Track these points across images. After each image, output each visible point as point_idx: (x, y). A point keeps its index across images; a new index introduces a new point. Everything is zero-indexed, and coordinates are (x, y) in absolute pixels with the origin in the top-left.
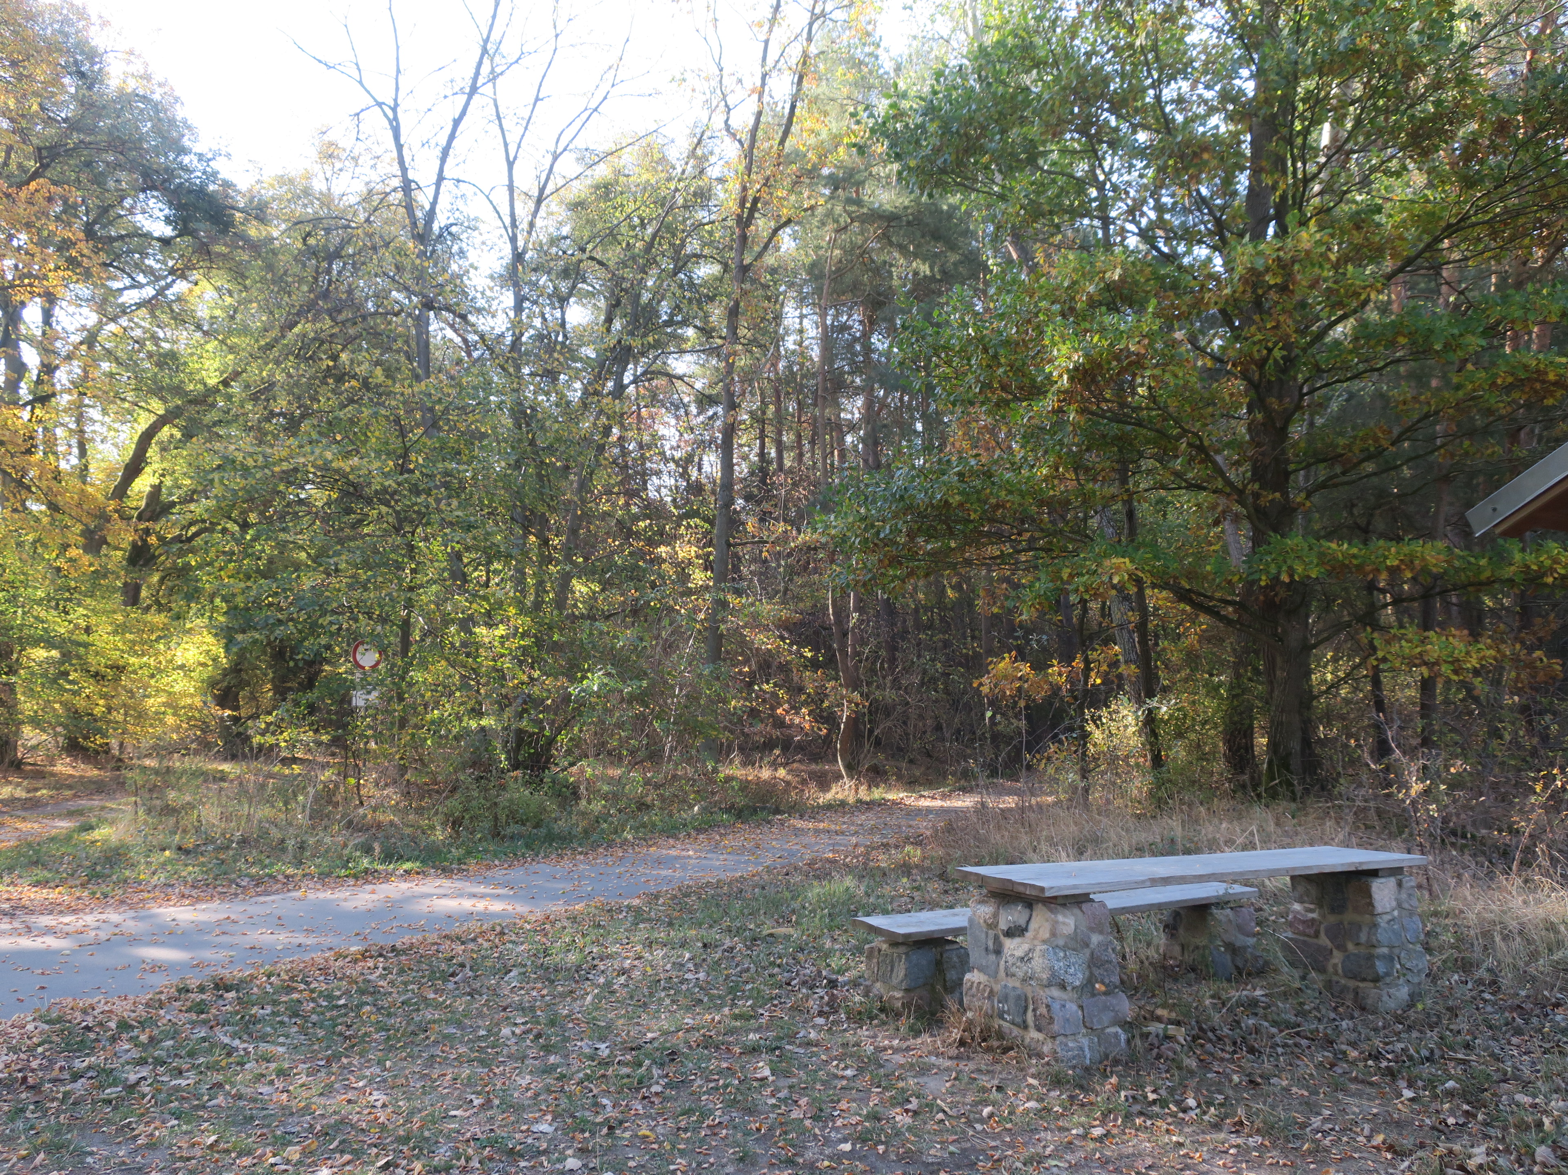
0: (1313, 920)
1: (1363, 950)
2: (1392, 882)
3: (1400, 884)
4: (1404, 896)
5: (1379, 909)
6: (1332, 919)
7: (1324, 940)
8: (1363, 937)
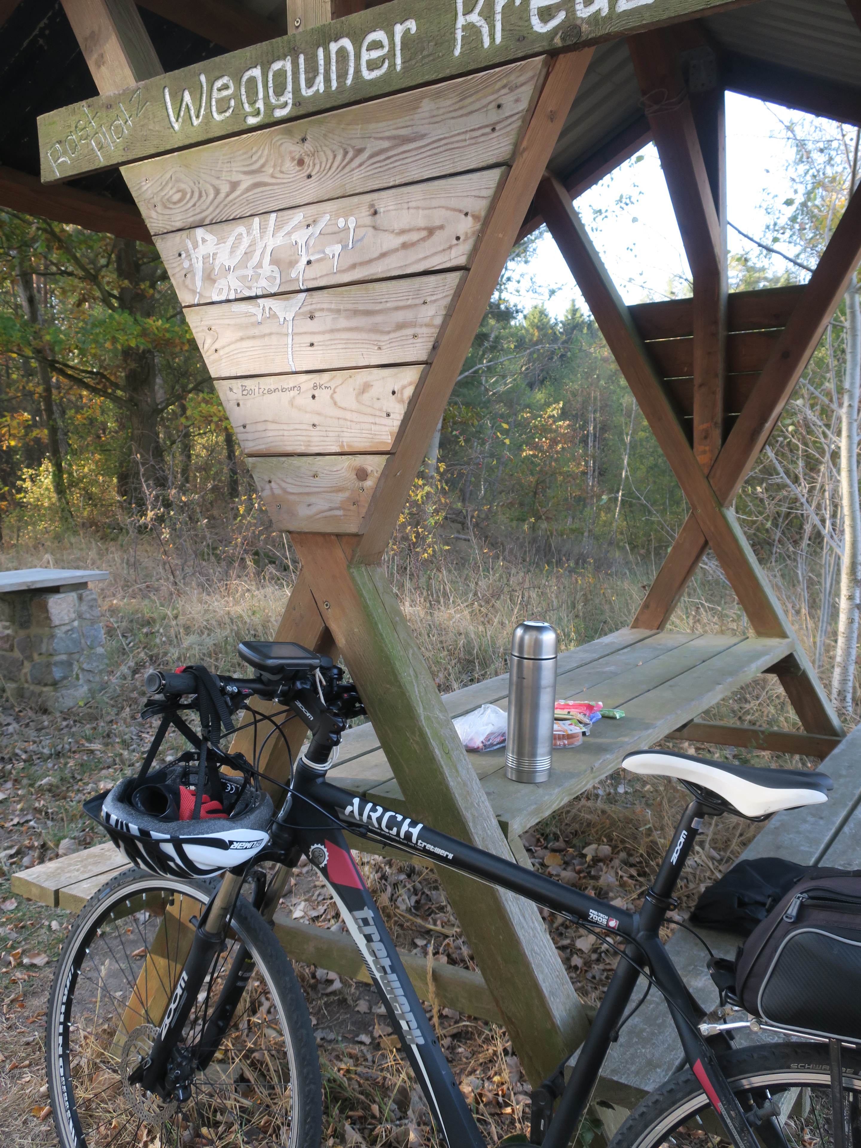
0: (8, 636)
1: (44, 659)
2: (73, 596)
3: (80, 598)
4: (84, 608)
5: (56, 621)
6: (22, 633)
7: (17, 654)
8: (44, 648)
